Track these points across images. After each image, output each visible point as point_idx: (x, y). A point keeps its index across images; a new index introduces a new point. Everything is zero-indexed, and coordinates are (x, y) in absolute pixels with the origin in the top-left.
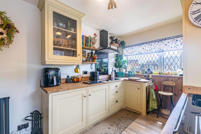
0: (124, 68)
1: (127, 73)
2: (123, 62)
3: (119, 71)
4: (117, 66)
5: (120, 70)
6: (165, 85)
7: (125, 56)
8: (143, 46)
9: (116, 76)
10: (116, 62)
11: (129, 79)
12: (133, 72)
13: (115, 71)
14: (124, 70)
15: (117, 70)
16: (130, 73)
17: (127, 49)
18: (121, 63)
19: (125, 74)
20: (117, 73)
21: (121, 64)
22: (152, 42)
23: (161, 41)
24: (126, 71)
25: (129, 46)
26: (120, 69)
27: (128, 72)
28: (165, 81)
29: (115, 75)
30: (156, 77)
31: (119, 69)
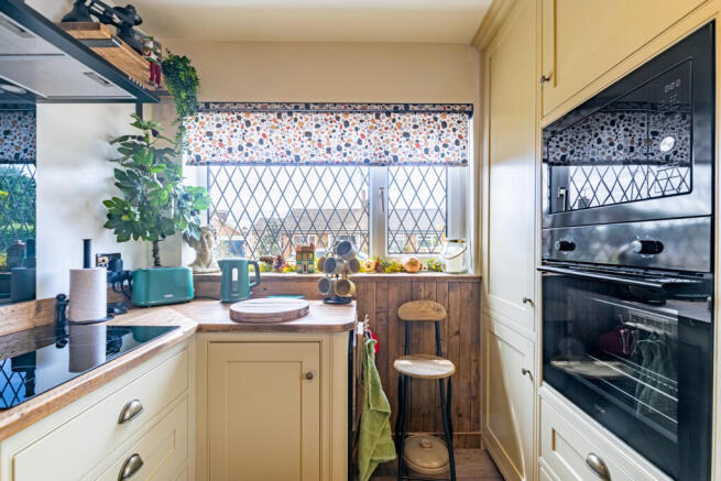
0: (191, 241)
1: (214, 269)
2: (186, 197)
3: (145, 263)
4: (130, 225)
5: (155, 251)
6: (411, 322)
7: (192, 163)
8: (308, 121)
9: (120, 299)
10: (121, 195)
11: (233, 315)
12: (251, 267)
13: (114, 261)
14: (189, 255)
15: (133, 255)
16: (235, 272)
17: (209, 121)
18: (166, 207)
19: (199, 280)
20: (129, 276)
21: (164, 214)
22: (349, 108)
23: (388, 114)
24: (202, 258)
25: (221, 107)
26: (160, 244)
27: (221, 264)
28: (406, 301)
29: (111, 290)
30: (369, 285)
31: (145, 245)
